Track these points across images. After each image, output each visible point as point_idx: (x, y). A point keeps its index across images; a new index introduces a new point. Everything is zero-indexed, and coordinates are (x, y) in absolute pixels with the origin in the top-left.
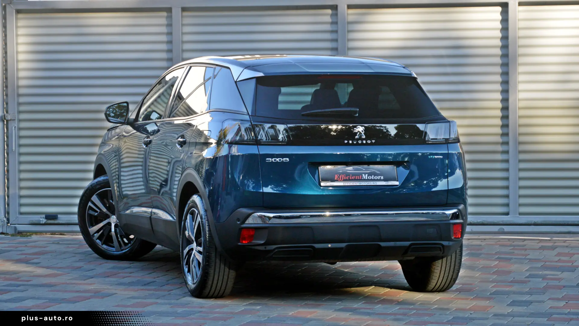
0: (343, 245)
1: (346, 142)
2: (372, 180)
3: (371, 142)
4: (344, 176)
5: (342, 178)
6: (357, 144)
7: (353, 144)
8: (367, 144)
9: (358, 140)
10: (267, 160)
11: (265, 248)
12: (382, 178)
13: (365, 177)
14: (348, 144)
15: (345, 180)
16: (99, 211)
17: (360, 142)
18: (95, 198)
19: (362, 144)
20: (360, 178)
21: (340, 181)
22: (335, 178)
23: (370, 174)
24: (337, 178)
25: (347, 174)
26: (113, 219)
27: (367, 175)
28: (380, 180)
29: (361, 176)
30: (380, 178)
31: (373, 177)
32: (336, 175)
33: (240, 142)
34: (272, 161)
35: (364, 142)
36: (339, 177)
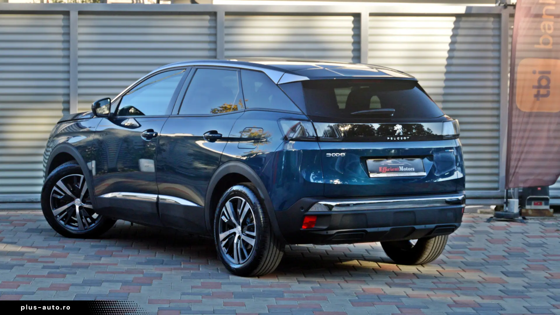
0: (388, 229)
1: (388, 138)
2: (406, 171)
3: (407, 138)
4: (386, 168)
5: (384, 170)
6: (397, 141)
7: (393, 141)
8: (403, 140)
9: (397, 136)
10: (327, 155)
11: (327, 233)
12: (414, 169)
13: (401, 169)
14: (390, 141)
15: (387, 172)
16: (64, 194)
17: (398, 138)
18: (60, 183)
19: (400, 140)
20: (398, 170)
21: (384, 173)
22: (379, 170)
23: (405, 167)
24: (381, 170)
25: (388, 167)
26: (78, 203)
27: (402, 167)
28: (412, 171)
29: (398, 168)
30: (412, 169)
31: (406, 169)
32: (380, 168)
33: (302, 139)
34: (331, 156)
35: (402, 138)
36: (382, 169)
